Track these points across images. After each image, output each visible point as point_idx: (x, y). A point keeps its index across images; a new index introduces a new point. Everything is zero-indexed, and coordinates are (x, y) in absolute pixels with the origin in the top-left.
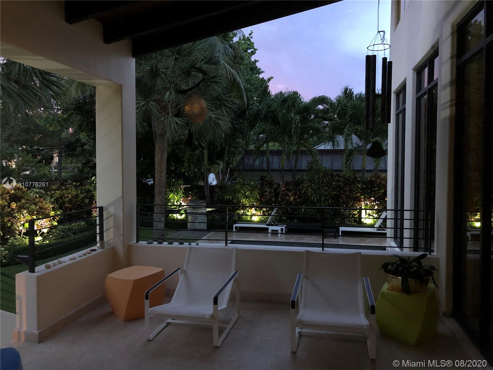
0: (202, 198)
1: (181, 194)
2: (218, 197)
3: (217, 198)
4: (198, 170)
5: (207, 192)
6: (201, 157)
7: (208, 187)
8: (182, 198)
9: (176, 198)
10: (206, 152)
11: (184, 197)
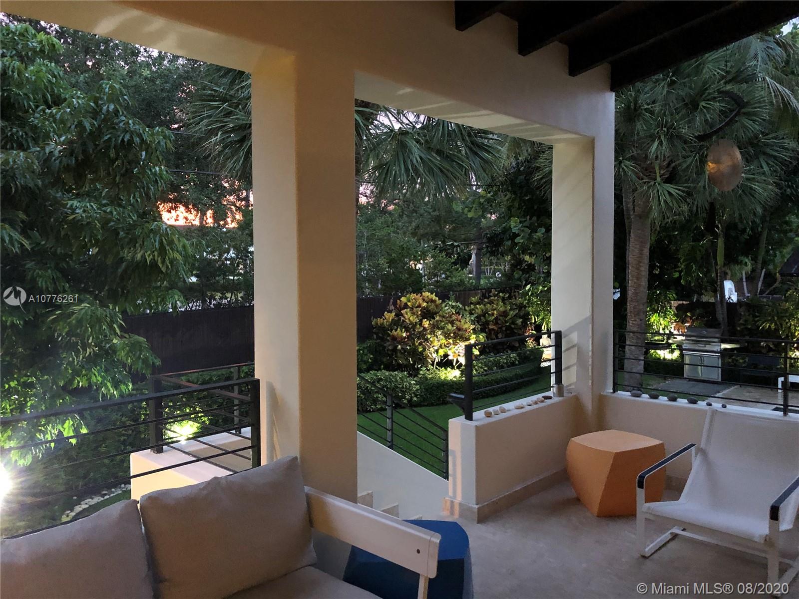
0: (712, 323)
1: (671, 315)
2: (745, 325)
3: (742, 327)
4: (705, 275)
5: (721, 314)
6: (710, 251)
7: (725, 305)
8: (673, 323)
9: (662, 322)
10: (721, 243)
11: (678, 322)
